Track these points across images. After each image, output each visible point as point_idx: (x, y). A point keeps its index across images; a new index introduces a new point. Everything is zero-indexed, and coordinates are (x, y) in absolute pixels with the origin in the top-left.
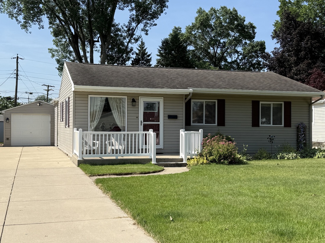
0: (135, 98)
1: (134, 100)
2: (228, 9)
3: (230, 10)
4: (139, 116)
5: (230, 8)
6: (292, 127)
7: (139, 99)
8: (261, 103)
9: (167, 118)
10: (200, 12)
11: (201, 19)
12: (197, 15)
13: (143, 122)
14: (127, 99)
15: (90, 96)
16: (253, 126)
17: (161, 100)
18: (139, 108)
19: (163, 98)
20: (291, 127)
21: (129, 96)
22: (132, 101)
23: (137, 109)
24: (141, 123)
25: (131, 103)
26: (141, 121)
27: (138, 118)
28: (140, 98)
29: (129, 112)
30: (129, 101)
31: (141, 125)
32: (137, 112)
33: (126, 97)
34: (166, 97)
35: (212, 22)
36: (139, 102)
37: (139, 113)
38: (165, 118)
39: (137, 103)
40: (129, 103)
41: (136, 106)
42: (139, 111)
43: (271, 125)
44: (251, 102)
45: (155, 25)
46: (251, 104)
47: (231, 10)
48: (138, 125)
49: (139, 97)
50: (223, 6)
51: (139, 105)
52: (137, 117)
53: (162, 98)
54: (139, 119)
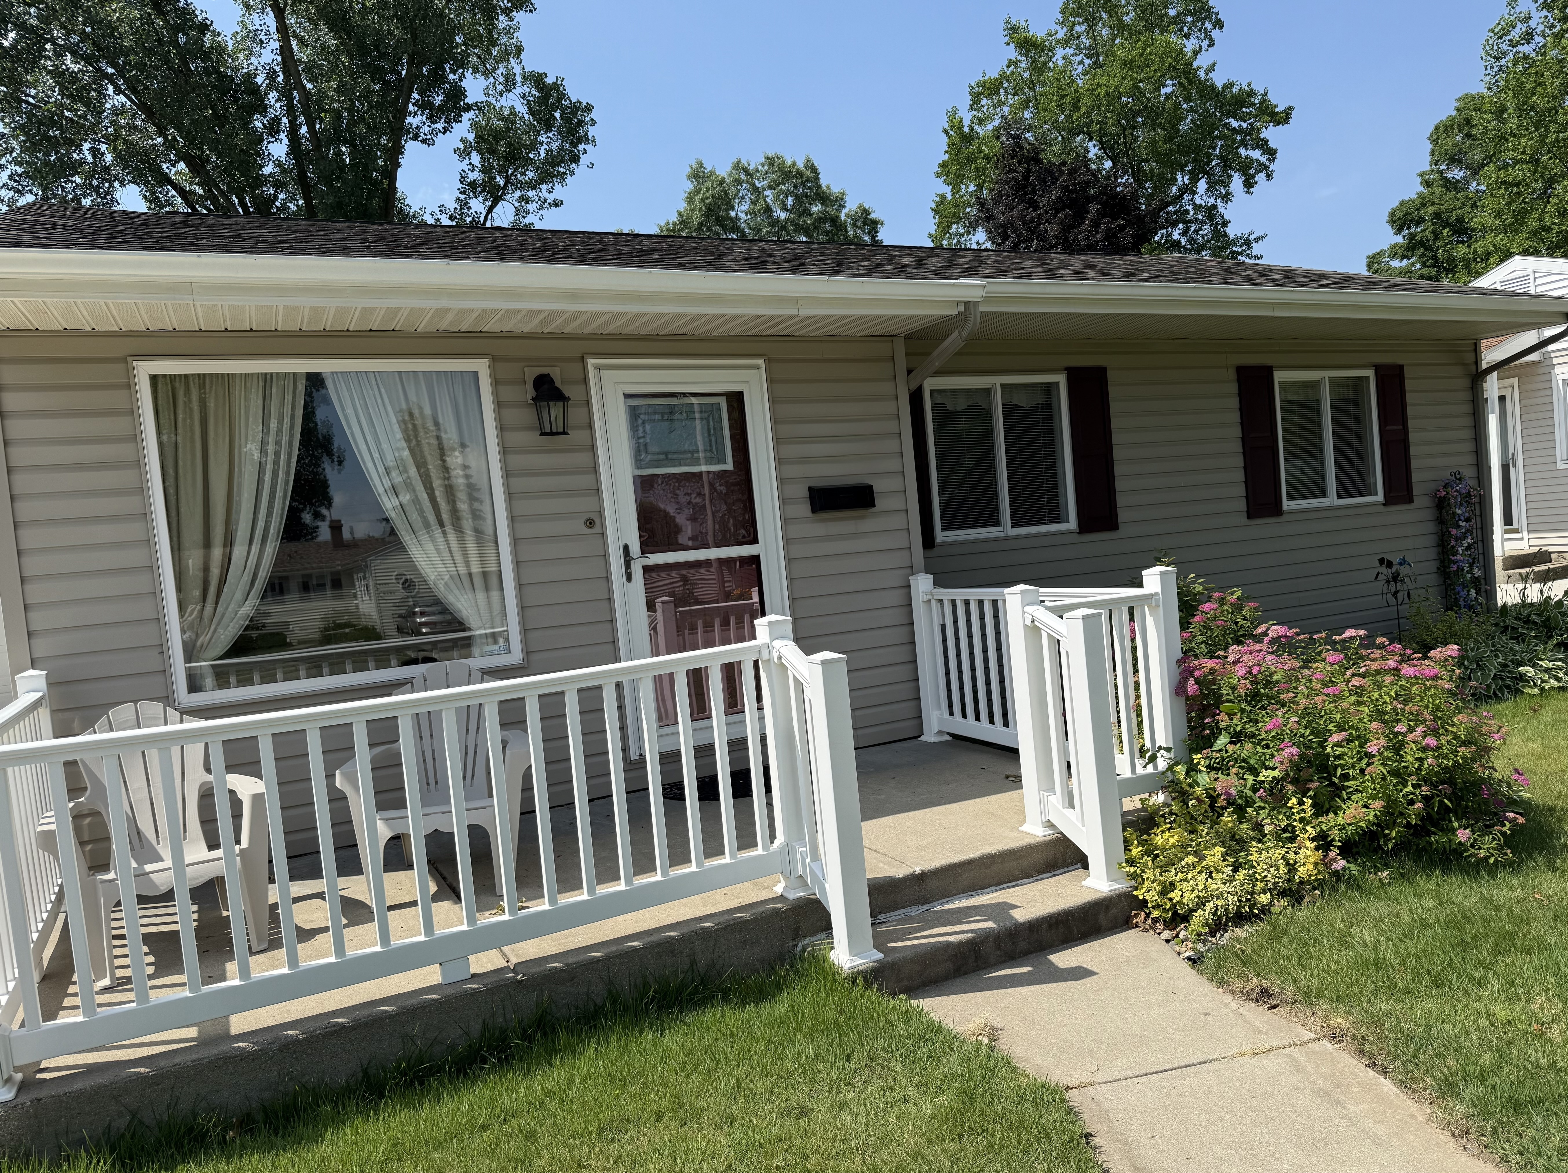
0: (556, 373)
1: (547, 388)
2: (789, 162)
3: (794, 164)
4: (601, 513)
5: (794, 157)
6: (1419, 501)
7: (585, 381)
8: (1279, 376)
9: (805, 509)
10: (698, 175)
11: (707, 198)
12: (689, 186)
13: (643, 552)
14: (496, 382)
16: (1250, 515)
17: (752, 382)
18: (593, 448)
19: (761, 362)
20: (1410, 500)
21: (506, 359)
22: (531, 392)
23: (582, 459)
24: (628, 566)
25: (528, 415)
26: (626, 548)
27: (597, 529)
28: (599, 368)
29: (519, 483)
30: (510, 393)
31: (629, 578)
32: (585, 481)
33: (481, 366)
35: (741, 211)
36: (588, 403)
37: (598, 491)
38: (792, 510)
39: (575, 415)
40: (513, 415)
41: (576, 436)
42: (595, 470)
43: (1332, 499)
44: (1232, 374)
45: (557, 204)
46: (1233, 388)
47: (801, 165)
48: (608, 578)
49: (582, 359)
50: (771, 154)
51: (590, 426)
52: (590, 523)
53: (757, 367)
54: (603, 535)
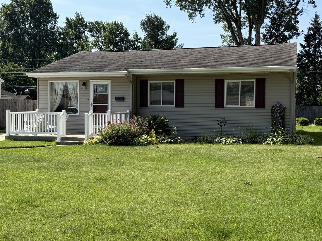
0: (85, 82)
1: (85, 84)
4: (89, 98)
6: (266, 108)
7: (89, 83)
8: (226, 81)
9: (115, 100)
13: (93, 103)
15: (49, 81)
16: (216, 107)
17: (109, 83)
18: (89, 91)
19: (111, 80)
20: (264, 108)
21: (81, 80)
22: (83, 84)
23: (87, 92)
24: (91, 105)
26: (91, 103)
28: (91, 81)
29: (81, 94)
30: (81, 84)
31: (91, 107)
33: (78, 81)
34: (113, 79)
36: (89, 85)
37: (89, 96)
38: (113, 100)
39: (87, 87)
40: (81, 87)
42: (89, 93)
43: (239, 106)
46: (215, 83)
48: (89, 106)
49: (89, 80)
51: (89, 88)
52: (88, 100)
